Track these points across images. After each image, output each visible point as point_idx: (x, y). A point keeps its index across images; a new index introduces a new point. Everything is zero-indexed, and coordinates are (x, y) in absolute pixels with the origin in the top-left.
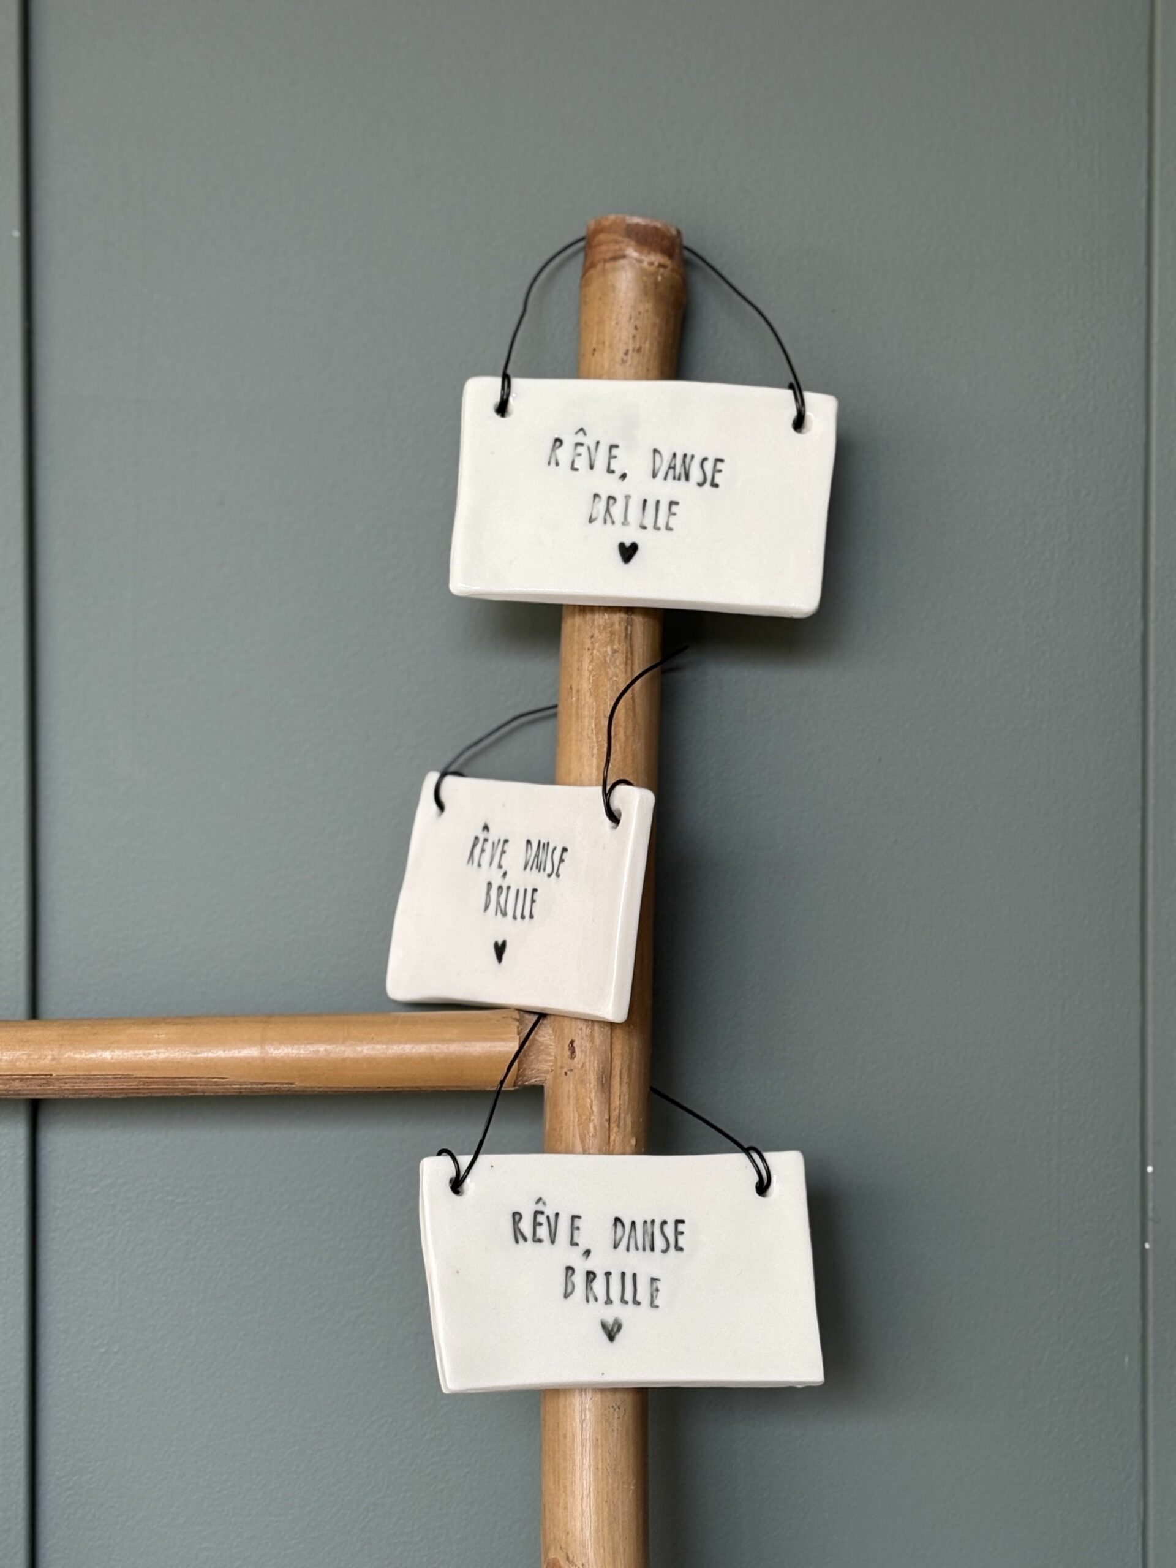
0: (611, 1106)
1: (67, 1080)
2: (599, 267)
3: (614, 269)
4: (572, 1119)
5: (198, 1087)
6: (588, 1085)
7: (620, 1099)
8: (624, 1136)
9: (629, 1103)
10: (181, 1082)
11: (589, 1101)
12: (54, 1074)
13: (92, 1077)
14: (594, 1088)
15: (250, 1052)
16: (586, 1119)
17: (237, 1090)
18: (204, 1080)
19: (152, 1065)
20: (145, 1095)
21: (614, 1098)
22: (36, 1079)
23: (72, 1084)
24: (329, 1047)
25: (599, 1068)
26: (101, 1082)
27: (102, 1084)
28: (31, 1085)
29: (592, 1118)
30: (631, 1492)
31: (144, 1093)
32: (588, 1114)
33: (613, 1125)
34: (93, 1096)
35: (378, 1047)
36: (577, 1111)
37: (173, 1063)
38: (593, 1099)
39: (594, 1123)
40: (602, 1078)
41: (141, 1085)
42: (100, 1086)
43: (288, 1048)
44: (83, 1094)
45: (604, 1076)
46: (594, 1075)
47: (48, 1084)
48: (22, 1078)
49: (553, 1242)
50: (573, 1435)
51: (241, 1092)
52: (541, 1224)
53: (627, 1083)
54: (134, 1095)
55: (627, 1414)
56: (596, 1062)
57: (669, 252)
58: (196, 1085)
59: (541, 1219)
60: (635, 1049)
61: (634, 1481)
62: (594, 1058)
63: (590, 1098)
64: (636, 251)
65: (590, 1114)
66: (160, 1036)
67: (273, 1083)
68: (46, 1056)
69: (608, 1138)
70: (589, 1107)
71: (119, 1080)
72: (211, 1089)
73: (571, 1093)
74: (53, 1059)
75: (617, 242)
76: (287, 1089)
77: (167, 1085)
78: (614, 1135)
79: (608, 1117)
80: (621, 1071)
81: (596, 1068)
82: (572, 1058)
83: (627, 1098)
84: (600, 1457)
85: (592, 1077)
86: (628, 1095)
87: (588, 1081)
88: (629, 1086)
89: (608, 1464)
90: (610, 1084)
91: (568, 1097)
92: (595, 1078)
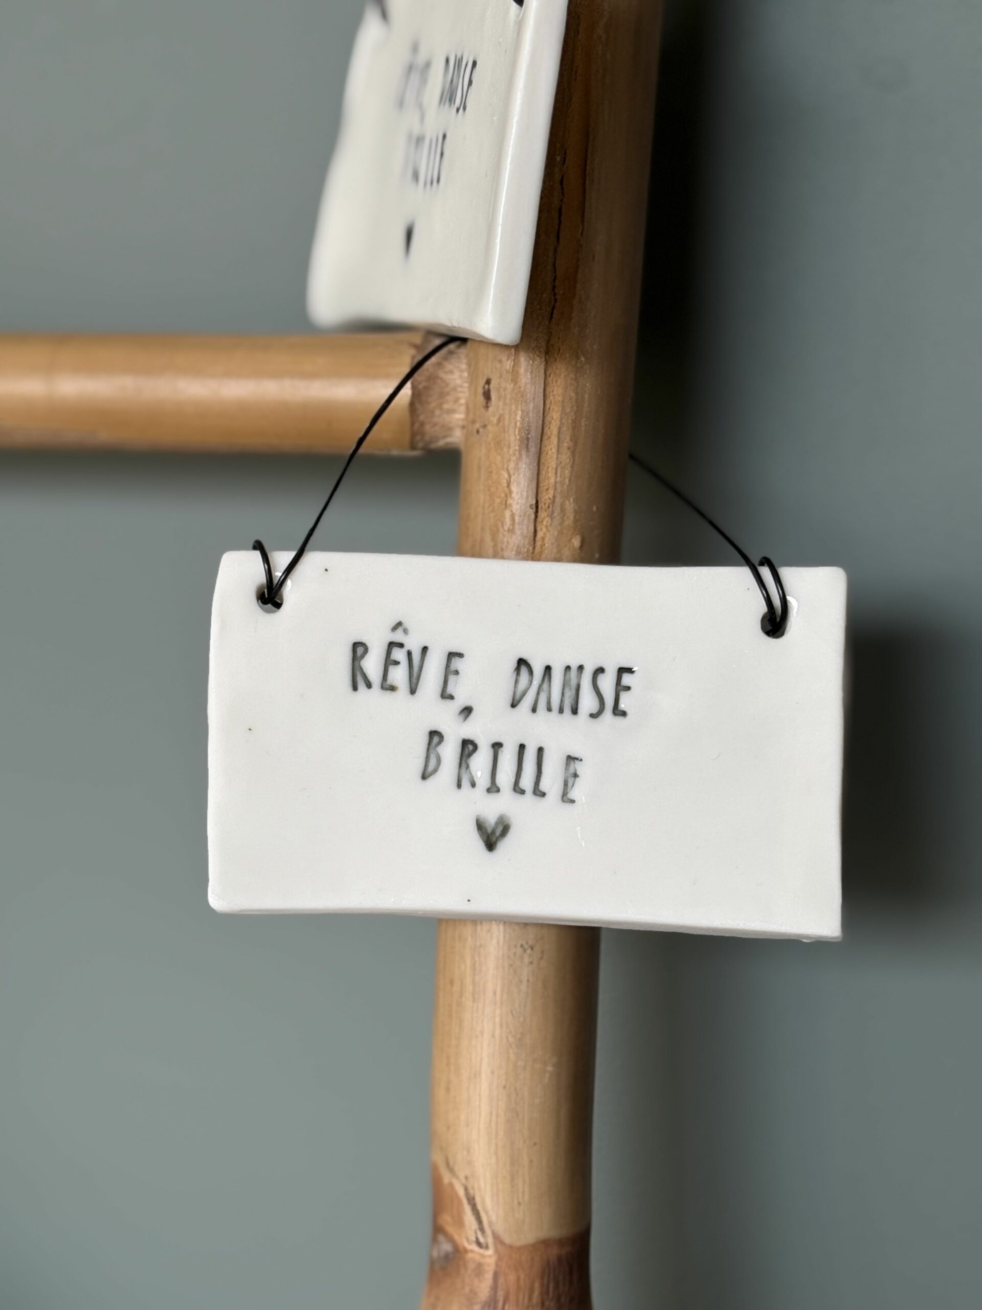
0: (541, 485)
4: (481, 501)
6: (505, 450)
7: (556, 473)
8: (561, 533)
9: (570, 480)
11: (506, 476)
14: (514, 454)
16: (501, 503)
21: (547, 472)
25: (525, 424)
29: (510, 501)
30: (547, 1075)
32: (503, 495)
33: (542, 514)
36: (489, 491)
38: (511, 472)
39: (512, 511)
40: (528, 439)
45: (530, 436)
46: (515, 435)
49: (413, 691)
52: (397, 663)
53: (569, 449)
55: (544, 957)
56: (520, 413)
59: (399, 655)
60: (586, 396)
61: (555, 1060)
62: (517, 408)
63: (508, 471)
65: (506, 496)
69: (532, 534)
70: (506, 485)
78: (544, 530)
79: (534, 502)
80: (560, 428)
81: (518, 424)
82: (487, 407)
83: (567, 473)
84: (497, 1020)
85: (512, 438)
86: (570, 469)
87: (507, 443)
88: (573, 453)
89: (510, 1032)
90: (540, 448)
91: (479, 468)
92: (516, 439)
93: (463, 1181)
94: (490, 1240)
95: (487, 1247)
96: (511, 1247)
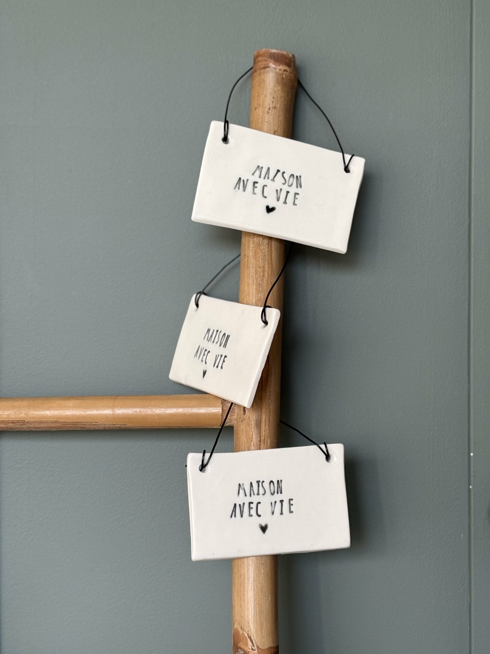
0: (261, 435)
1: (32, 423)
2: (258, 72)
3: (264, 73)
4: (244, 441)
5: (87, 426)
6: (251, 426)
7: (265, 432)
9: (268, 434)
10: (79, 424)
11: (252, 433)
12: (26, 420)
13: (42, 422)
14: (254, 427)
15: (108, 412)
16: (250, 440)
17: (103, 428)
18: (89, 423)
19: (67, 417)
20: (65, 430)
21: (262, 431)
22: (19, 422)
23: (34, 425)
24: (142, 410)
25: (256, 419)
26: (46, 424)
27: (46, 425)
28: (17, 425)
29: (253, 440)
30: (269, 600)
31: (64, 429)
32: (251, 438)
33: (262, 443)
34: (43, 430)
35: (162, 409)
36: (246, 437)
37: (76, 416)
38: (253, 432)
39: (253, 442)
40: (257, 423)
41: (62, 425)
42: (45, 425)
43: (123, 409)
44: (39, 429)
45: (258, 422)
47: (24, 425)
48: (13, 422)
50: (244, 575)
51: (105, 428)
53: (268, 425)
54: (60, 429)
55: (267, 566)
56: (254, 416)
57: (288, 65)
58: (86, 425)
60: (271, 411)
61: (271, 596)
64: (273, 64)
65: (252, 438)
66: (71, 405)
67: (118, 425)
68: (23, 413)
70: (251, 435)
71: (53, 423)
72: (92, 427)
73: (244, 429)
74: (25, 414)
75: (265, 61)
76: (124, 427)
77: (74, 425)
78: (262, 447)
79: (259, 440)
80: (265, 420)
81: (254, 419)
82: (244, 414)
83: (268, 432)
84: (255, 585)
85: (253, 423)
86: (268, 430)
87: (251, 424)
88: (269, 427)
89: (259, 588)
90: (260, 425)
91: (243, 431)
92: (254, 423)
93: (247, 632)
94: (256, 648)
95: (255, 650)
96: (262, 649)
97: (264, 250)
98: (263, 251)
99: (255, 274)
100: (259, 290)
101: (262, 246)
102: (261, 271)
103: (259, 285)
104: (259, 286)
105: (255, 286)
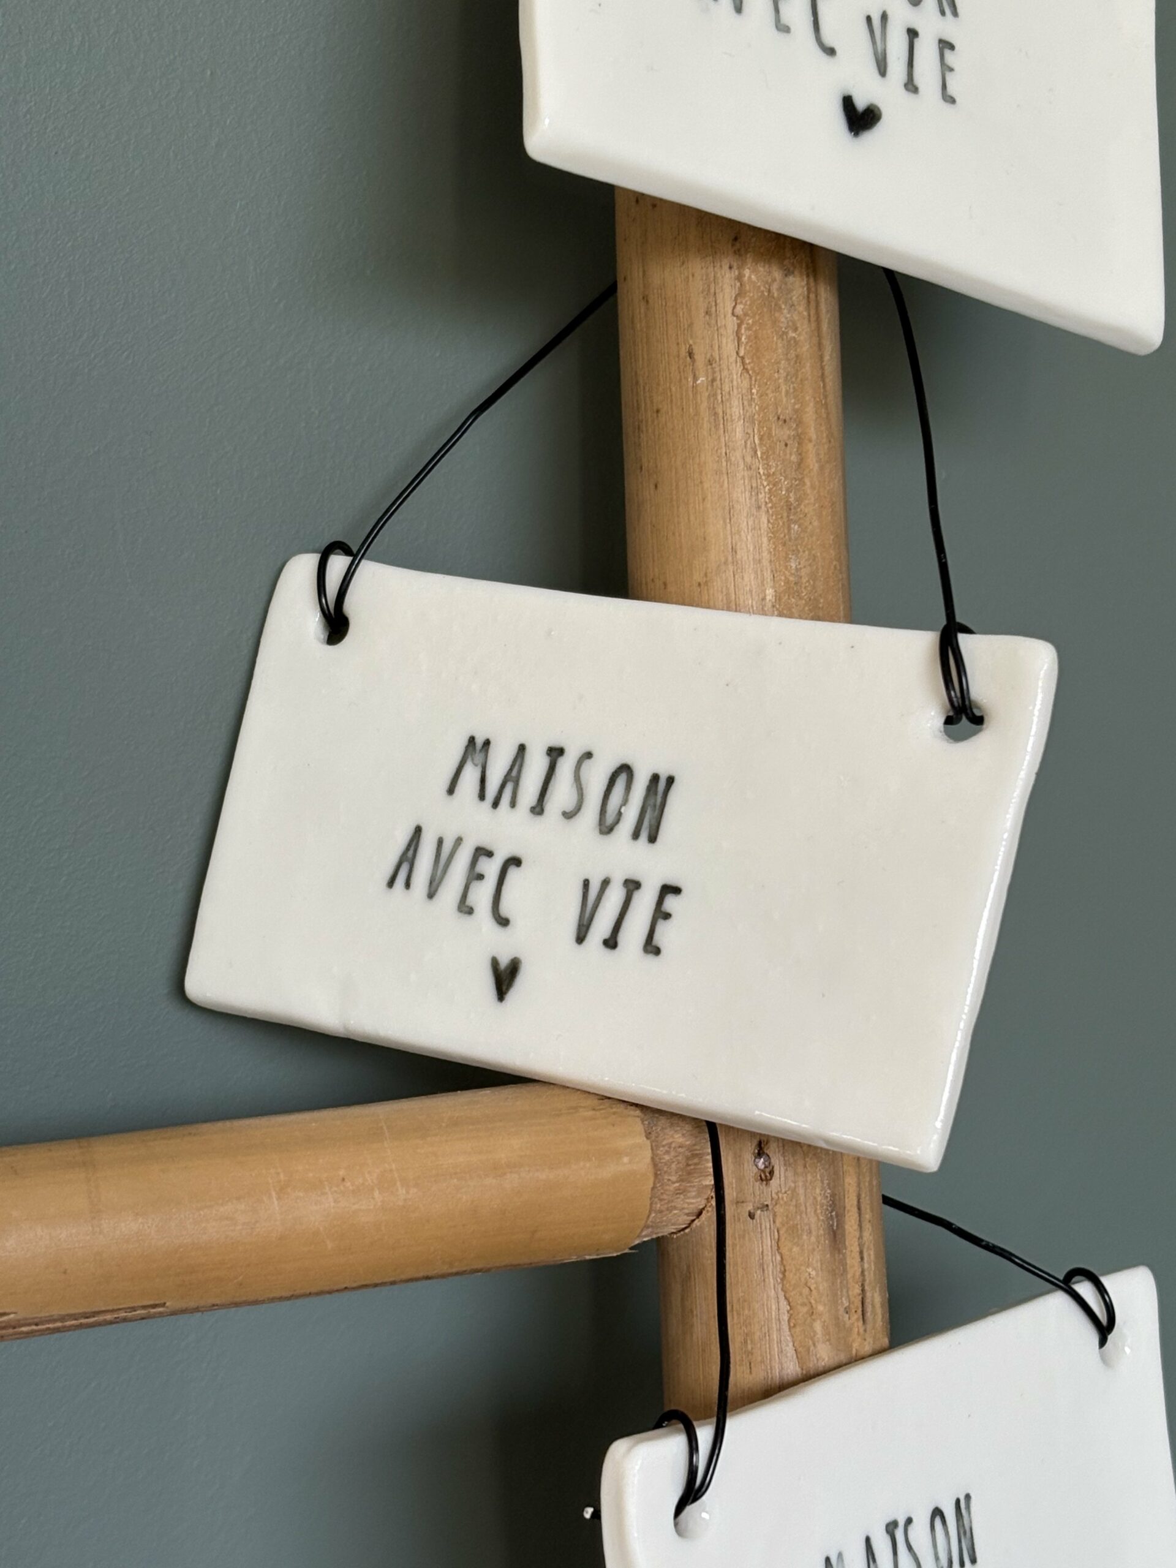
4: (774, 1316)
6: (805, 1237)
7: (862, 1259)
11: (813, 1272)
16: (810, 1311)
25: (824, 1198)
36: (786, 1297)
45: (834, 1213)
46: (817, 1214)
53: (869, 1222)
62: (814, 1178)
63: (813, 1266)
65: (815, 1301)
73: (768, 1258)
81: (819, 1199)
83: (872, 1253)
85: (813, 1220)
87: (805, 1228)
90: (845, 1229)
91: (762, 1267)
92: (818, 1219)
97: (795, 330)
98: (792, 334)
99: (762, 453)
100: (790, 540)
101: (785, 311)
102: (789, 437)
103: (785, 515)
104: (788, 517)
105: (764, 519)
